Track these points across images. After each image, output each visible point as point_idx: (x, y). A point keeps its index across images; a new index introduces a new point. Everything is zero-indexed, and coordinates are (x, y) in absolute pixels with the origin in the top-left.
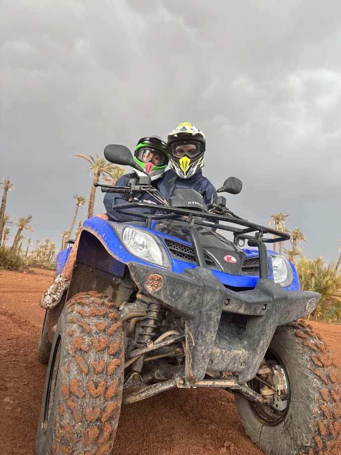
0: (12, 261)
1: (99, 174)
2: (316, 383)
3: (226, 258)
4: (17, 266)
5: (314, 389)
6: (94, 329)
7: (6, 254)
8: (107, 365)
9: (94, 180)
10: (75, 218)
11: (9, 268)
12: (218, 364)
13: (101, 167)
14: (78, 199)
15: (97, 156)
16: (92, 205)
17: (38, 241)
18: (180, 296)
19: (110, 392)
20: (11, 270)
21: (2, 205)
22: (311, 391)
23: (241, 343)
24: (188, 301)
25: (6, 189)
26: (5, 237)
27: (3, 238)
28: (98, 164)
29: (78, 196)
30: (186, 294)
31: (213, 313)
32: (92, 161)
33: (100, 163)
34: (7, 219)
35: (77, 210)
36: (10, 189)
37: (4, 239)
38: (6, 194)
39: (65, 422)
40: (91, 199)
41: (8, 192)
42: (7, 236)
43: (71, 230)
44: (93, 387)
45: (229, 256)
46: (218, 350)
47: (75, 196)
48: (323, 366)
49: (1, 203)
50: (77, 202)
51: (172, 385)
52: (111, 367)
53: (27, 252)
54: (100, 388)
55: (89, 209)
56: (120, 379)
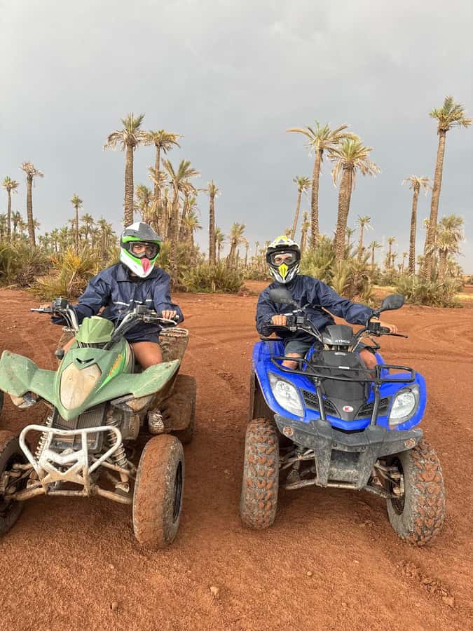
0: (230, 283)
1: (321, 151)
2: (417, 492)
3: (344, 409)
4: (236, 287)
5: (415, 496)
6: (259, 451)
7: (222, 276)
8: (267, 471)
9: (316, 161)
10: (298, 209)
11: (227, 291)
12: (337, 476)
13: (325, 139)
14: (300, 182)
15: (318, 124)
16: (315, 198)
17: (258, 244)
18: (304, 440)
19: (269, 486)
20: (230, 293)
21: (211, 216)
22: (413, 497)
23: (354, 464)
24: (309, 443)
25: (212, 196)
26: (220, 245)
27: (217, 248)
28: (319, 137)
29: (300, 179)
30: (308, 439)
31: (326, 451)
32: (311, 134)
33: (323, 133)
34: (218, 232)
35: (300, 197)
36: (216, 196)
37: (219, 248)
38: (213, 203)
39: (248, 498)
40: (313, 189)
41: (214, 199)
42: (221, 244)
43: (295, 227)
44: (259, 483)
45: (347, 407)
46: (336, 470)
47: (296, 179)
48: (424, 481)
49: (209, 215)
50: (299, 186)
51: (313, 483)
52: (269, 473)
53: (246, 259)
54: (262, 484)
55: (312, 203)
56: (275, 479)
